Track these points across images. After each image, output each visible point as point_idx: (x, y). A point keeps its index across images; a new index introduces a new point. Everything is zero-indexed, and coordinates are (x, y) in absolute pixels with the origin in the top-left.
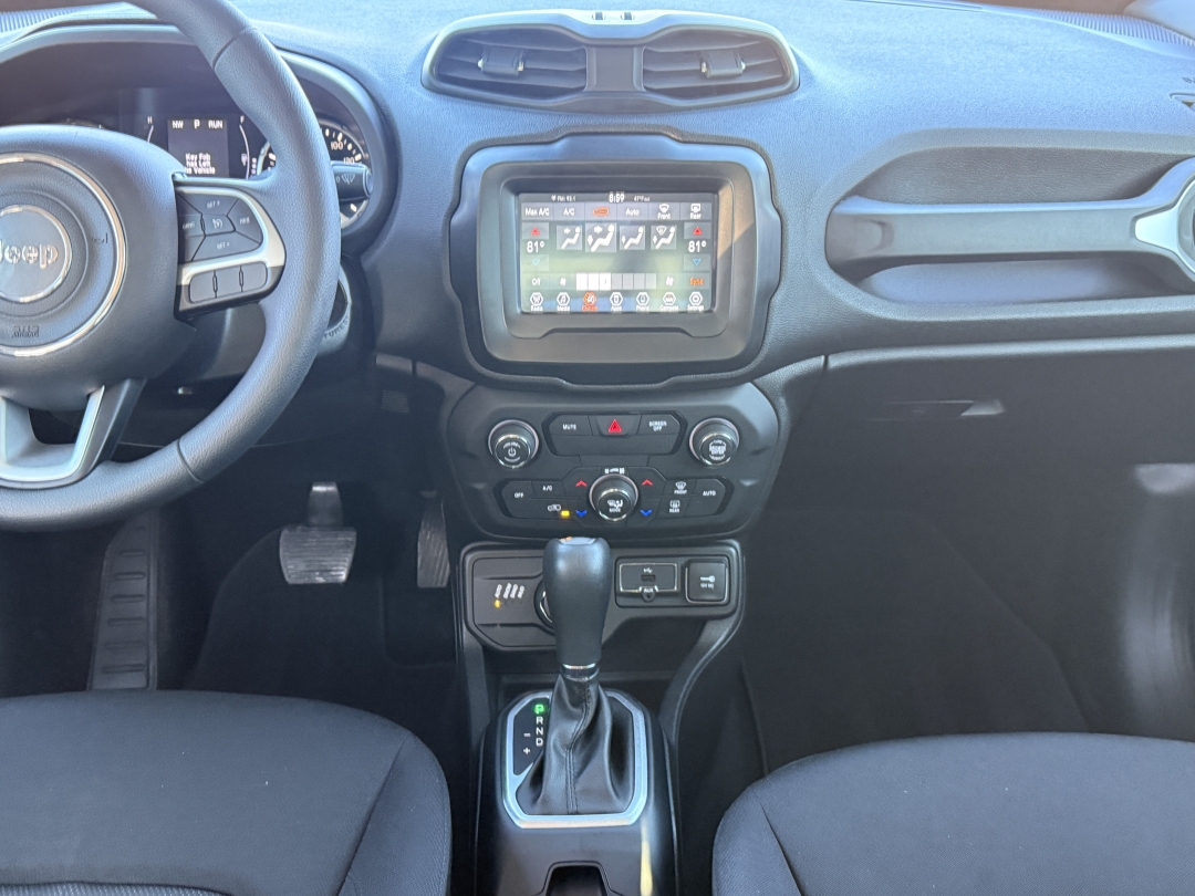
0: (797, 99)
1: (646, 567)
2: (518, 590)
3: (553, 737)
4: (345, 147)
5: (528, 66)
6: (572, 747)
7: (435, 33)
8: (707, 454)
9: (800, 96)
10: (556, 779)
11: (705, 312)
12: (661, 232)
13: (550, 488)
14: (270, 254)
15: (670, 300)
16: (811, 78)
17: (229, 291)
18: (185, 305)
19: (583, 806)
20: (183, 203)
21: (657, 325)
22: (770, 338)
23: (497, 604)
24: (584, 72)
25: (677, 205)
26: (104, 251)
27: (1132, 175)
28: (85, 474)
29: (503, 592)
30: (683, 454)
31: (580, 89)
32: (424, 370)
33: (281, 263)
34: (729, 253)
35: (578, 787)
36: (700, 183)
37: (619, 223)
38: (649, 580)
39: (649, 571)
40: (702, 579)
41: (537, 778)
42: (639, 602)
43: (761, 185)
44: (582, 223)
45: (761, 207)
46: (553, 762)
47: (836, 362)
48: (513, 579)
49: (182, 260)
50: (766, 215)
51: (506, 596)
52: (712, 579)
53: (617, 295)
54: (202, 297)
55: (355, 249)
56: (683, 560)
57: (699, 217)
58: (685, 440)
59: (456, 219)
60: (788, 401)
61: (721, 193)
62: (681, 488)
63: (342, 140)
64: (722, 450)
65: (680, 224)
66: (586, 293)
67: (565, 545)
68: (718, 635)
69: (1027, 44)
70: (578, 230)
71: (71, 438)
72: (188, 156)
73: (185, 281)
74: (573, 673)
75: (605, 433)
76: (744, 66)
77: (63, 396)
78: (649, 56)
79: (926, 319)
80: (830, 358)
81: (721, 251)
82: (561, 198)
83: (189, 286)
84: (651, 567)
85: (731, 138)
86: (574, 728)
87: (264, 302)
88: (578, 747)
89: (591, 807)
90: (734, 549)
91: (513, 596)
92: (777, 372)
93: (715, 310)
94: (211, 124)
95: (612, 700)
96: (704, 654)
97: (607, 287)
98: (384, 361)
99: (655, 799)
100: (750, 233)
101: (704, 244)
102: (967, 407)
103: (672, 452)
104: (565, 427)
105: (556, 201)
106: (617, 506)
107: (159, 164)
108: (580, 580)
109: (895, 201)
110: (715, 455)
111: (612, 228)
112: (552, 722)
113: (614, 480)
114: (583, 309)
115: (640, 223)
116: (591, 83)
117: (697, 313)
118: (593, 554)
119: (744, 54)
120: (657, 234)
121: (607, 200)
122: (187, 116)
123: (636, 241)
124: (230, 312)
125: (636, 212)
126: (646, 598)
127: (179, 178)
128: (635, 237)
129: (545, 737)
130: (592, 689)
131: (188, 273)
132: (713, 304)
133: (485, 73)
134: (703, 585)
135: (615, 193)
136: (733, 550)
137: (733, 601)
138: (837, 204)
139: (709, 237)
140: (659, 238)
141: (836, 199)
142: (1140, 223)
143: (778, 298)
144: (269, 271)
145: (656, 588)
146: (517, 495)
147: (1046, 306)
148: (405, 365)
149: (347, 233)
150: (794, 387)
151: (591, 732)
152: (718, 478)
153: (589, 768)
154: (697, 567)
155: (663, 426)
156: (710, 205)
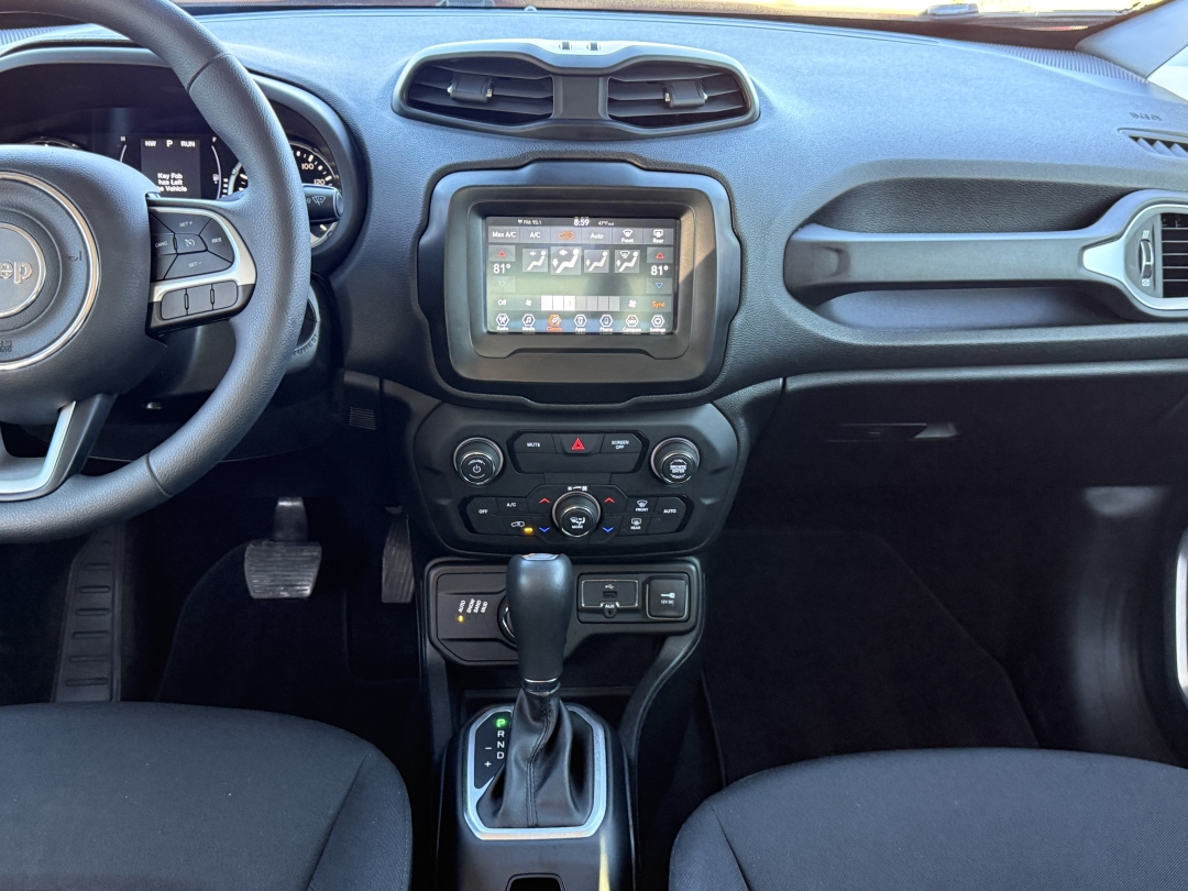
0: (757, 129)
1: (608, 583)
2: (481, 606)
3: (514, 751)
4: (316, 167)
5: (496, 93)
6: (533, 760)
7: (406, 59)
8: (668, 473)
9: (759, 127)
10: (516, 792)
11: (667, 334)
12: (625, 256)
13: (514, 504)
14: (241, 273)
15: (633, 322)
16: (771, 109)
17: (200, 307)
18: (156, 322)
19: (542, 819)
20: (156, 223)
21: (621, 346)
22: (730, 360)
23: (461, 618)
24: (550, 99)
25: (640, 230)
26: (78, 269)
27: (1079, 206)
28: (54, 488)
29: (466, 606)
30: (645, 471)
31: (546, 117)
32: (391, 388)
33: (253, 282)
34: (690, 278)
35: (539, 800)
36: (664, 209)
37: (584, 247)
38: (609, 595)
39: (611, 587)
40: (663, 595)
41: (498, 793)
42: (600, 618)
43: (721, 211)
44: (548, 247)
45: (722, 233)
46: (514, 775)
47: (795, 384)
48: (476, 595)
49: (155, 278)
50: (726, 243)
51: (469, 611)
52: (672, 595)
53: (580, 317)
54: (175, 313)
55: (325, 269)
56: (643, 577)
57: (661, 241)
58: (646, 459)
59: (425, 240)
60: (747, 421)
61: (683, 219)
62: (642, 506)
63: (313, 162)
64: (682, 469)
65: (642, 248)
66: (549, 314)
67: (528, 561)
68: (678, 651)
69: (981, 78)
70: (544, 253)
71: (42, 451)
72: (160, 175)
73: (157, 298)
74: (536, 687)
75: (568, 451)
76: (706, 97)
77: (35, 410)
78: (615, 85)
79: (881, 344)
80: (788, 380)
81: (683, 274)
82: (529, 222)
83: (161, 302)
84: (612, 583)
85: (693, 166)
86: (535, 741)
87: (235, 320)
88: (539, 761)
89: (551, 819)
90: (694, 566)
91: (476, 611)
92: (736, 394)
93: (677, 332)
94: (183, 143)
95: (572, 714)
96: (666, 668)
97: (571, 308)
98: (352, 378)
99: (614, 812)
100: (711, 259)
101: (666, 268)
102: (922, 429)
103: (635, 470)
104: (529, 445)
105: (522, 225)
106: (579, 523)
107: (133, 185)
108: (543, 595)
109: (850, 229)
110: (675, 474)
111: (576, 252)
112: (513, 735)
113: (577, 497)
114: (548, 329)
115: (604, 247)
116: (558, 111)
117: (659, 334)
118: (557, 570)
119: (705, 85)
120: (621, 258)
121: (572, 224)
122: (161, 136)
123: (601, 264)
124: (200, 330)
125: (600, 236)
126: (607, 614)
127: (153, 197)
128: (599, 261)
129: (506, 750)
130: (553, 703)
131: (160, 291)
132: (675, 327)
133: (454, 99)
134: (664, 602)
135: (579, 216)
136: (693, 568)
137: (693, 619)
138: (796, 230)
139: (671, 262)
140: (623, 261)
141: (794, 227)
142: (1088, 253)
143: (738, 321)
144: (240, 289)
145: (617, 604)
146: (482, 511)
147: (996, 332)
148: (372, 383)
149: (317, 252)
150: (754, 408)
151: (551, 747)
152: (679, 496)
153: (549, 781)
154: (658, 583)
155: (625, 445)
156: (672, 230)
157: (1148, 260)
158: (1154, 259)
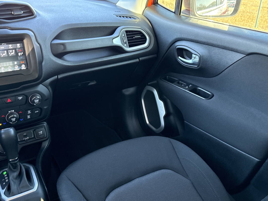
1: (24, 133)
3: (11, 178)
6: (16, 178)
8: (34, 102)
10: (14, 187)
11: (26, 69)
15: (17, 67)
19: (22, 190)
22: (43, 73)
25: (14, 45)
27: (109, 31)
30: (28, 104)
34: (29, 54)
35: (20, 187)
36: (19, 39)
38: (25, 136)
39: (25, 134)
40: (39, 132)
41: (9, 189)
42: (24, 142)
43: (33, 38)
45: (34, 43)
46: (12, 183)
47: (60, 77)
50: (36, 45)
52: (41, 132)
53: (2, 68)
56: (33, 129)
57: (20, 47)
58: (28, 101)
60: (51, 87)
61: (24, 41)
62: (29, 112)
64: (38, 101)
65: (15, 49)
67: (3, 131)
68: (46, 144)
74: (12, 161)
75: (6, 102)
76: (22, 12)
80: (58, 76)
81: (27, 54)
84: (25, 133)
85: (23, 28)
86: (16, 174)
88: (18, 179)
89: (24, 190)
90: (45, 124)
92: (47, 81)
93: (29, 68)
95: (24, 165)
96: (43, 150)
99: (40, 183)
100: (33, 49)
101: (22, 53)
102: (89, 83)
103: (25, 104)
106: (14, 119)
108: (9, 138)
110: (36, 102)
112: (10, 174)
113: (12, 114)
115: (5, 50)
117: (24, 69)
118: (12, 131)
119: (22, 9)
120: (10, 52)
123: (5, 54)
125: (3, 47)
126: (26, 141)
129: (8, 179)
130: (18, 164)
134: (40, 134)
137: (48, 136)
138: (52, 41)
139: (23, 51)
142: (114, 40)
143: (43, 63)
145: (28, 138)
150: (52, 84)
151: (20, 174)
152: (38, 108)
153: (22, 182)
154: (37, 130)
155: (22, 98)
156: (21, 44)
157: (125, 40)
158: (126, 40)
